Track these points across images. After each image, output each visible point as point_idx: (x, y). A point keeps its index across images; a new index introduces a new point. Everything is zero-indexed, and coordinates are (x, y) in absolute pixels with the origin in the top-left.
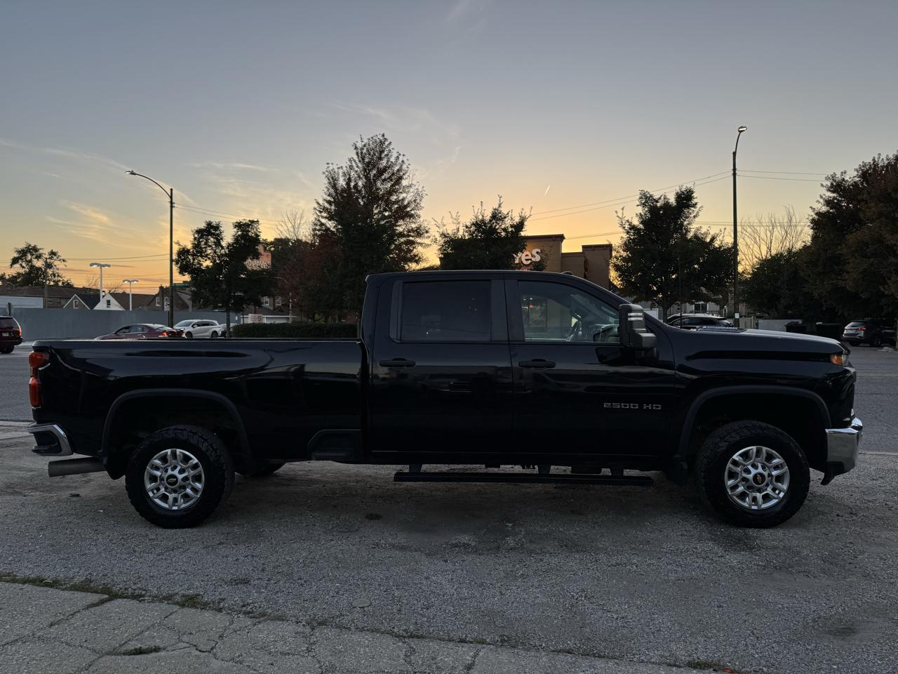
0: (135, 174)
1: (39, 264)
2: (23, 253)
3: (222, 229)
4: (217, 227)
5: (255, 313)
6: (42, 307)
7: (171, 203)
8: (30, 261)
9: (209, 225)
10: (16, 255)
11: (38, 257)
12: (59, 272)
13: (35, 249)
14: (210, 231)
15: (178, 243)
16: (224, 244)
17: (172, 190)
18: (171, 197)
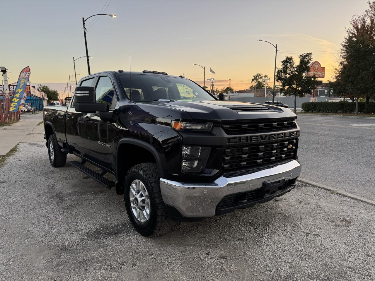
0: (261, 41)
1: (260, 80)
2: (256, 77)
3: (293, 59)
4: (291, 59)
5: (314, 97)
6: (254, 97)
7: (276, 50)
8: (258, 80)
9: (287, 58)
10: (254, 78)
11: (261, 78)
12: (268, 83)
13: (260, 75)
14: (288, 61)
15: (277, 68)
16: (294, 66)
17: (277, 45)
18: (276, 48)
